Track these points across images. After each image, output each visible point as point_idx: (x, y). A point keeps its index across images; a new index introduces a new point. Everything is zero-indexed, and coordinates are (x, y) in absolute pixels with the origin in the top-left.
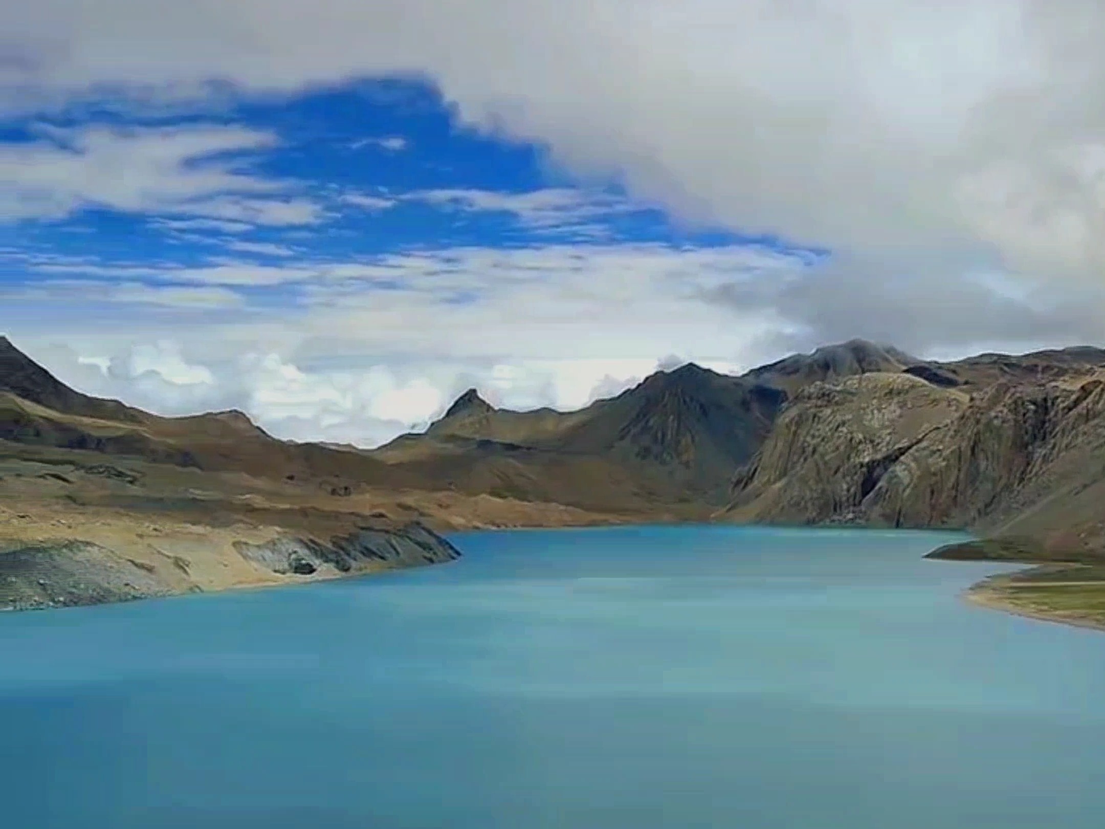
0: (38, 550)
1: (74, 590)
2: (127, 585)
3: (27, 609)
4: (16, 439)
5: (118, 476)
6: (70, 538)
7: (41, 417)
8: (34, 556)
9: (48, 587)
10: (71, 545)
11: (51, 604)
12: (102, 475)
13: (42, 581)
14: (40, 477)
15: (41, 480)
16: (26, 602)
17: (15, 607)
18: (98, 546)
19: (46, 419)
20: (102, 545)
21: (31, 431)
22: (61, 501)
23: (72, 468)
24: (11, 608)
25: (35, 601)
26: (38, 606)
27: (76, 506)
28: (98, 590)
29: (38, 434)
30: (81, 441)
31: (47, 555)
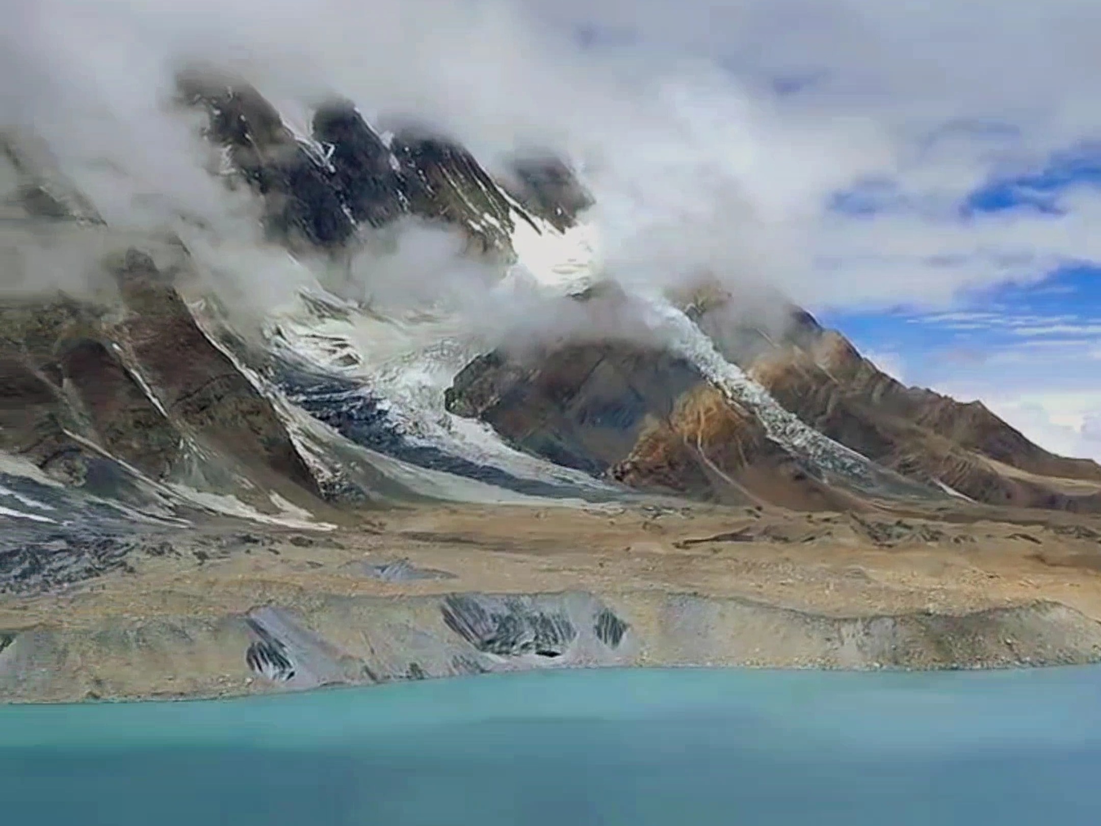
0: (1006, 610)
1: (1040, 650)
2: (1095, 646)
3: (994, 668)
4: (986, 501)
5: (1088, 536)
6: (1038, 598)
7: (1011, 478)
8: (1002, 616)
9: (1014, 647)
10: (1038, 605)
11: (1017, 663)
12: (1072, 535)
13: (1009, 641)
14: (1011, 537)
15: (1012, 540)
16: (993, 661)
17: (982, 665)
18: (1065, 606)
19: (1017, 480)
20: (1069, 605)
21: (1003, 494)
22: (1030, 562)
23: (1041, 527)
24: (979, 666)
25: (1002, 660)
26: (1006, 665)
27: (1046, 567)
28: (1065, 651)
29: (1009, 496)
30: (1052, 501)
31: (1014, 615)
